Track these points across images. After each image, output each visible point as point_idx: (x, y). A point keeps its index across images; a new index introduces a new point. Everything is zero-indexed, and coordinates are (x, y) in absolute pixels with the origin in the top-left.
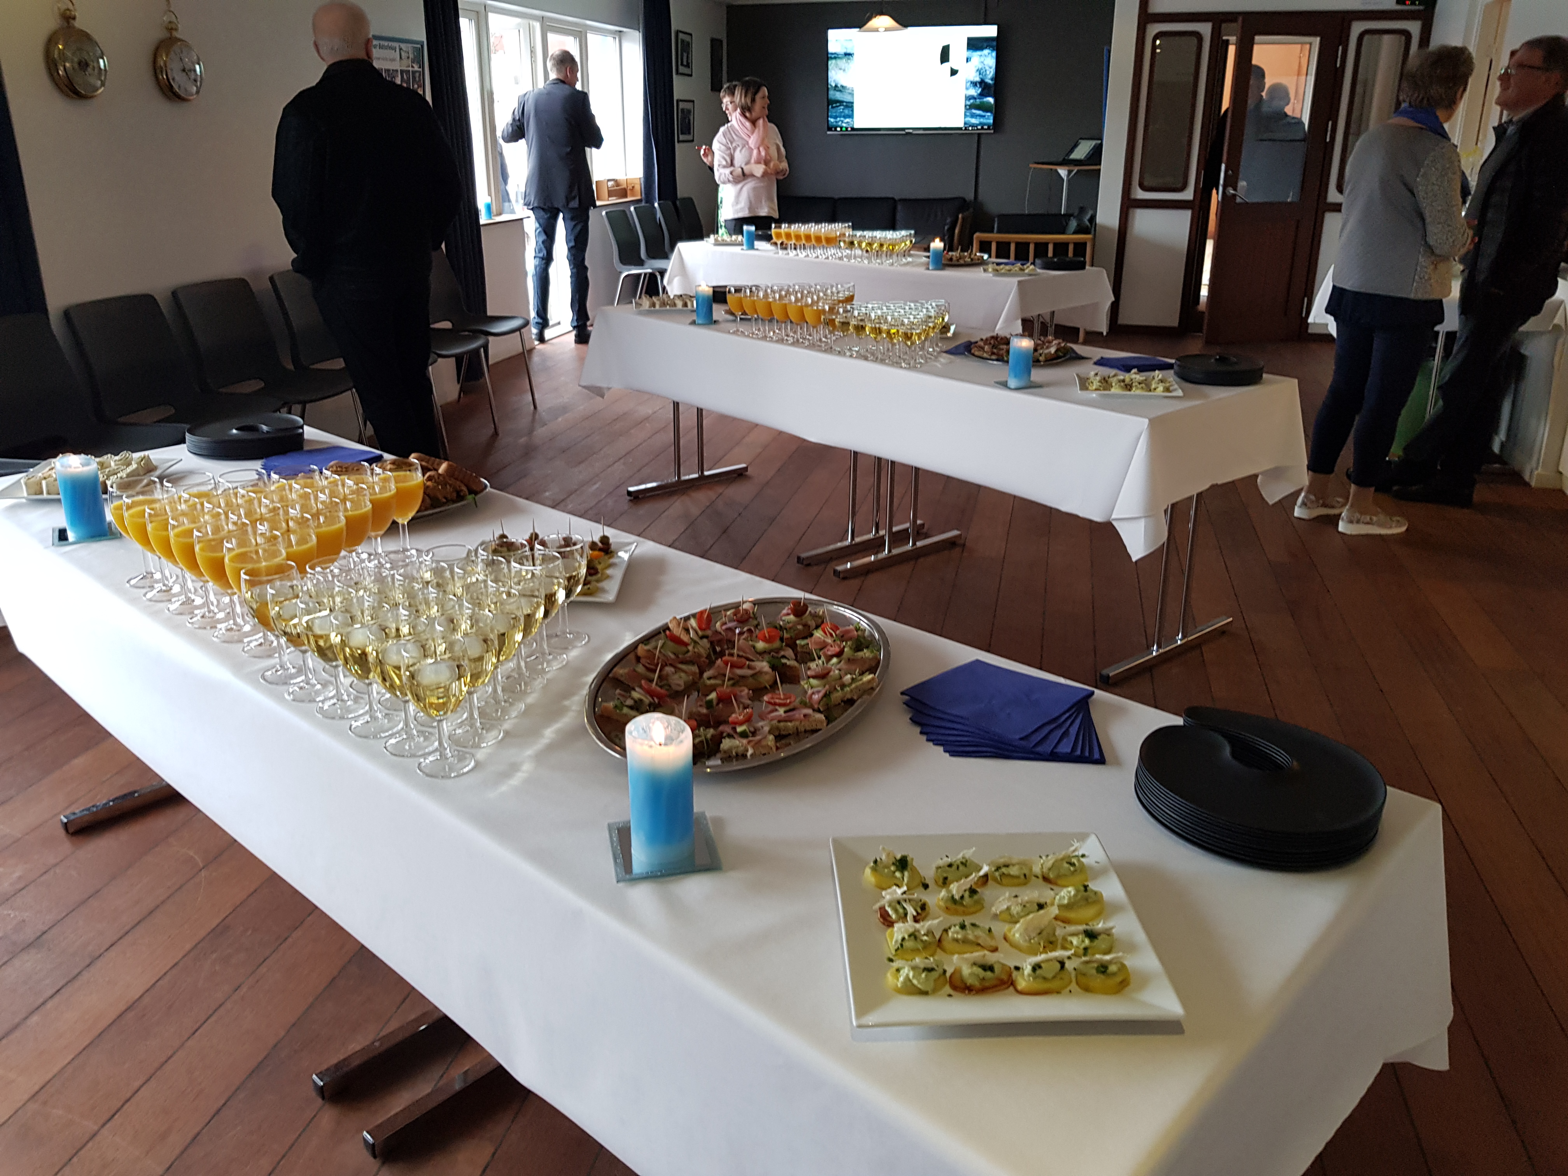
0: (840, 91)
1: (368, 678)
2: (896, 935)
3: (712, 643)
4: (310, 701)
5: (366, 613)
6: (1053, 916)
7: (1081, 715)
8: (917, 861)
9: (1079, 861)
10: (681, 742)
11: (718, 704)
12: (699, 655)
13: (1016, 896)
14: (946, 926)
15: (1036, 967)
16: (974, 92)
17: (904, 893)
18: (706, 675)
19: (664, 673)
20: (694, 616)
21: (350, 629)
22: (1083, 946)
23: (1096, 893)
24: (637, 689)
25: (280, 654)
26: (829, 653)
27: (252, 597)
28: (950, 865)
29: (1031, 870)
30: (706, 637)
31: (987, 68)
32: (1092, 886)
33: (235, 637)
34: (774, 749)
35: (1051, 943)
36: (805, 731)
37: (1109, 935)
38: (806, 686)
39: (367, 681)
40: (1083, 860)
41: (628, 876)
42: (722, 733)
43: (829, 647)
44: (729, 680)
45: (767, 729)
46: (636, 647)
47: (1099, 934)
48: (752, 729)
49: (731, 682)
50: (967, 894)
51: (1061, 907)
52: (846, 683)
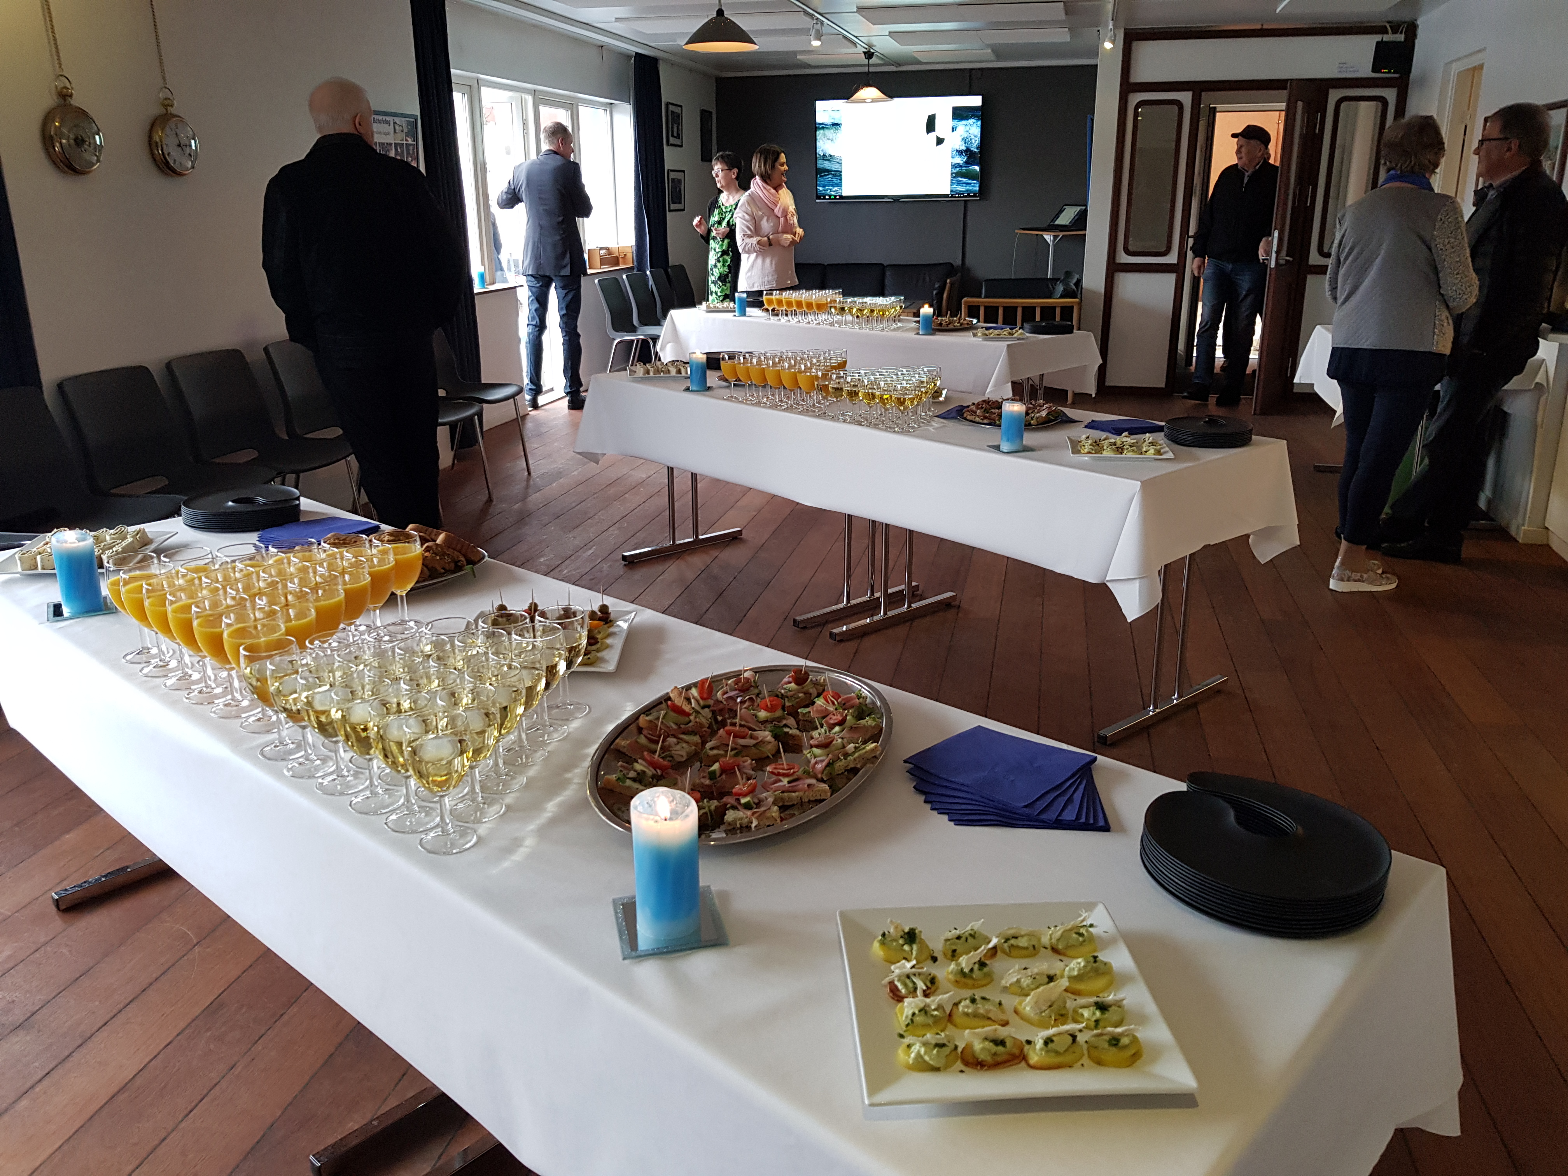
0: (828, 160)
1: (368, 754)
2: (906, 1010)
3: (713, 712)
4: (309, 777)
5: (367, 687)
6: (1064, 988)
7: (1084, 782)
8: (926, 933)
9: (1087, 931)
10: (687, 816)
11: (721, 775)
12: (701, 725)
13: (1025, 969)
14: (956, 1001)
15: (1048, 1041)
16: (960, 160)
17: (913, 967)
18: (709, 745)
19: (666, 743)
20: (695, 685)
21: (350, 705)
22: (1094, 1018)
23: (1105, 964)
24: (639, 761)
25: (279, 729)
26: (832, 722)
27: (251, 673)
28: (959, 938)
29: (1039, 940)
30: (708, 707)
31: (972, 137)
32: (1102, 957)
33: (233, 712)
34: (779, 820)
35: (1062, 1015)
36: (809, 801)
37: (1119, 1007)
38: (809, 755)
39: (368, 757)
40: (1090, 929)
41: (634, 953)
42: (726, 805)
43: (831, 716)
44: (732, 750)
45: (771, 800)
46: (638, 718)
47: (1110, 1006)
48: (756, 801)
49: (734, 752)
50: (977, 966)
51: (1071, 978)
52: (850, 752)
